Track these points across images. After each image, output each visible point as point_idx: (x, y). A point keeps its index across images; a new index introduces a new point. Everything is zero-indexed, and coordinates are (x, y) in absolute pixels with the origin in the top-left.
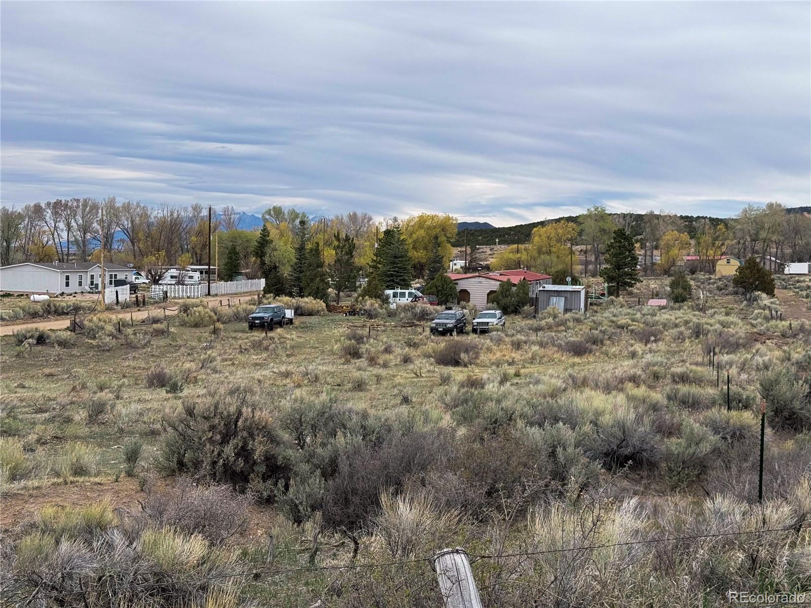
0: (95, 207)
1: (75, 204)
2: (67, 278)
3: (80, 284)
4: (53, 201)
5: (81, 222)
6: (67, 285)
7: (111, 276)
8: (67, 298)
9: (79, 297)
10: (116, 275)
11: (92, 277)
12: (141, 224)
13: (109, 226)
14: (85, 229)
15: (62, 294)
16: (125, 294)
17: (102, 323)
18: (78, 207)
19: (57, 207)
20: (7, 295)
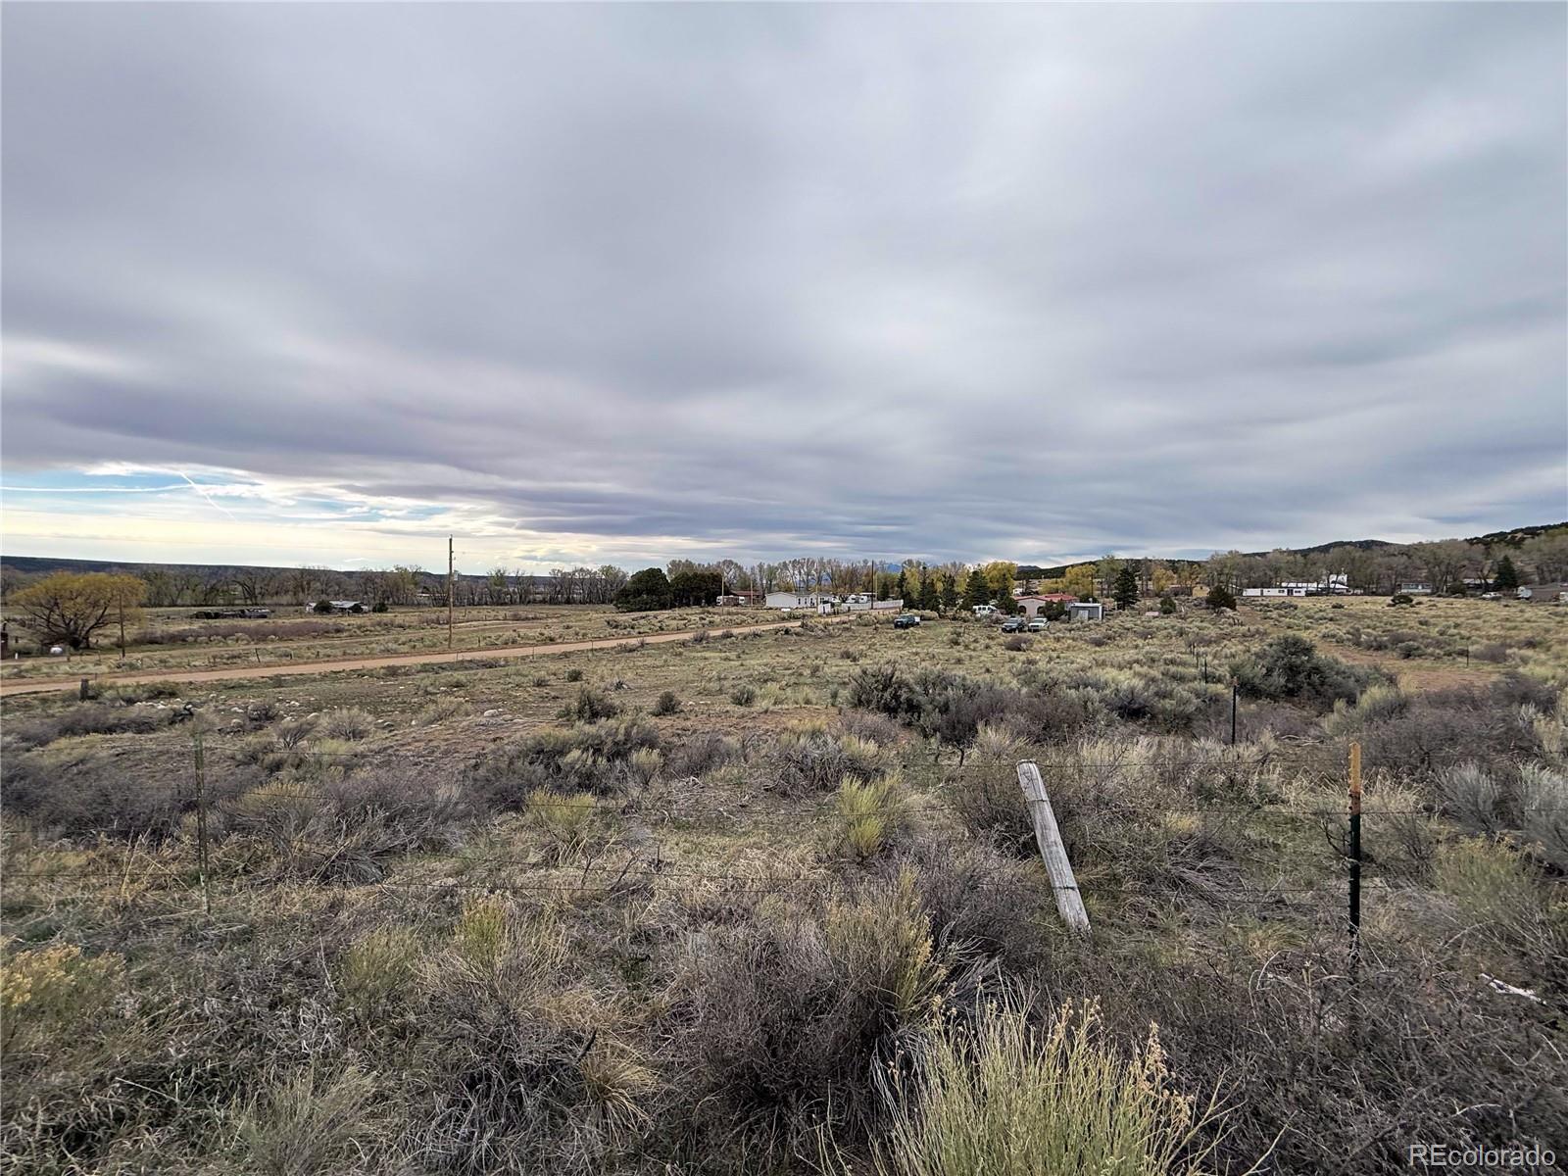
2: (799, 600)
3: (806, 603)
5: (806, 570)
6: (799, 603)
7: (821, 598)
8: (799, 610)
9: (805, 610)
10: (823, 598)
11: (812, 599)
12: (837, 571)
13: (820, 572)
14: (808, 574)
15: (797, 608)
20: (771, 609)
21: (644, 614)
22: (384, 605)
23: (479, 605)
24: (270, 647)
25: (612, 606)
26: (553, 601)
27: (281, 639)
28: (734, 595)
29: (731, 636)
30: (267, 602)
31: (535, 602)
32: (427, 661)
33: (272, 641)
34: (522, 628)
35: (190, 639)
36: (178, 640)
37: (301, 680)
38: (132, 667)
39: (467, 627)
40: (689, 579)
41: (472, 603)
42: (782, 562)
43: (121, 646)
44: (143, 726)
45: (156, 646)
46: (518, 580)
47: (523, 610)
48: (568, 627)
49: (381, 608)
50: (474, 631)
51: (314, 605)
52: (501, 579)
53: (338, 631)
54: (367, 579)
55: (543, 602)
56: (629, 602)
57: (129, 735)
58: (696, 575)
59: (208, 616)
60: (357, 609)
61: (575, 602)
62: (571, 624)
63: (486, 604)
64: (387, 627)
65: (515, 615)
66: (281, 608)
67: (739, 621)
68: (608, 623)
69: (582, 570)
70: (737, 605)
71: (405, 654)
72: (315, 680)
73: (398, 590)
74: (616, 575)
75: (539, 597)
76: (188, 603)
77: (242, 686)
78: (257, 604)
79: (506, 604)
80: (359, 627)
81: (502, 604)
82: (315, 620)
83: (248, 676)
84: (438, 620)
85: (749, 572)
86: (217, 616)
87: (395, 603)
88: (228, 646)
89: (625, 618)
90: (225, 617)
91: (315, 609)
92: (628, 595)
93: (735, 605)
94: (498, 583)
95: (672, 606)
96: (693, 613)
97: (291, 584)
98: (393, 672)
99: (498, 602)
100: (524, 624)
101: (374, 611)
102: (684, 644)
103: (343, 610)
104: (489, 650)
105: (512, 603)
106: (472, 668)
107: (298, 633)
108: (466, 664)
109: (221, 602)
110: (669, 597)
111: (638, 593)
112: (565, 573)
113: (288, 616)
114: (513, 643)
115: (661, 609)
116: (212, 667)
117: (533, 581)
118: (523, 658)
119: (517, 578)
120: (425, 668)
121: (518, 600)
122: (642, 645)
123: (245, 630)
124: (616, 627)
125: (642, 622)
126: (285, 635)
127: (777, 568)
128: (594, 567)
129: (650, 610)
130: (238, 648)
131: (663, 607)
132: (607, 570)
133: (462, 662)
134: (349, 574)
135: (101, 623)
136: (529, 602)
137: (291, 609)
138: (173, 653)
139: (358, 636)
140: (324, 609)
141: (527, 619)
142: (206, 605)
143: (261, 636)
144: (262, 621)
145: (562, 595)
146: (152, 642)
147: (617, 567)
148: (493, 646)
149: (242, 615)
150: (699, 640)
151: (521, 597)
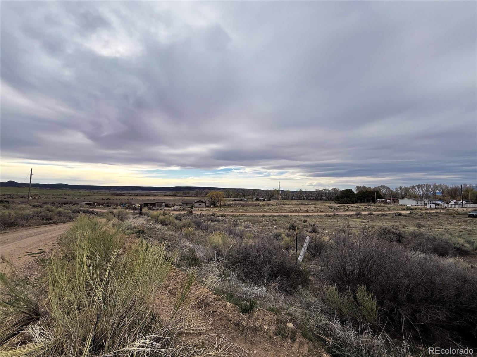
0: (430, 186)
1: (424, 185)
2: (417, 202)
3: (421, 203)
4: (417, 185)
5: (426, 189)
6: (417, 203)
7: (431, 202)
8: (417, 206)
9: (420, 206)
10: (432, 202)
11: (425, 202)
12: (445, 189)
13: (434, 190)
14: (427, 191)
15: (416, 205)
16: (433, 206)
17: (418, 212)
18: (425, 186)
19: (419, 186)
20: (402, 205)
21: (343, 205)
22: (270, 199)
23: (294, 200)
24: (244, 208)
25: (333, 201)
26: (316, 199)
27: (247, 207)
28: (385, 199)
29: (372, 214)
30: (247, 197)
31: (310, 199)
32: (272, 214)
33: (245, 207)
34: (302, 207)
35: (231, 205)
36: (229, 206)
37: (246, 216)
38: (221, 210)
39: (288, 206)
40: (364, 193)
41: (292, 199)
42: (412, 185)
43: (221, 206)
44: (218, 221)
45: (226, 207)
46: (306, 192)
47: (306, 202)
48: (316, 208)
49: (269, 200)
50: (289, 207)
51: (255, 198)
52: (301, 192)
53: (258, 205)
54: (267, 192)
55: (313, 199)
56: (339, 201)
57: (216, 222)
58: (367, 191)
59: (236, 200)
60: (264, 200)
61: (323, 200)
62: (317, 207)
63: (296, 200)
64: (269, 205)
65: (302, 203)
66: (249, 199)
67: (380, 209)
68: (329, 207)
69: (325, 189)
70: (386, 203)
71: (268, 212)
72: (248, 216)
73: (274, 195)
74: (338, 191)
75: (312, 198)
76: (233, 197)
77: (236, 216)
78: (245, 198)
79: (301, 200)
80: (263, 205)
81: (300, 200)
82: (254, 202)
83: (237, 214)
84: (281, 204)
85: (394, 190)
86: (237, 200)
87: (273, 199)
88: (237, 207)
89: (336, 206)
90: (239, 201)
91: (255, 199)
92: (339, 198)
93: (385, 203)
94: (299, 193)
95: (356, 202)
96: (362, 206)
97: (251, 193)
98: (264, 216)
99: (300, 199)
100: (304, 206)
101: (268, 200)
102: (350, 216)
103: (261, 200)
104: (289, 213)
105: (304, 199)
106: (282, 217)
107: (250, 205)
108: (281, 216)
109: (238, 197)
110: (354, 199)
111: (342, 197)
112: (320, 190)
113: (250, 201)
114: (296, 211)
115: (352, 203)
116: (232, 212)
117: (311, 193)
118: (296, 216)
119: (305, 192)
120: (271, 216)
121: (305, 198)
122: (334, 215)
123: (240, 204)
124: (332, 209)
125: (342, 207)
126: (248, 206)
127: (409, 189)
128: (330, 189)
129: (346, 203)
130: (238, 208)
131: (353, 203)
132: (334, 189)
133: (280, 215)
134: (264, 190)
135: (218, 201)
136: (309, 199)
137: (251, 199)
138: (228, 208)
139: (262, 207)
140: (257, 200)
141: (305, 204)
142: (236, 198)
143: (243, 206)
144: (245, 202)
145: (319, 197)
146: (225, 206)
147: (338, 188)
148: (290, 212)
149: (242, 201)
150: (357, 215)
151: (306, 198)
